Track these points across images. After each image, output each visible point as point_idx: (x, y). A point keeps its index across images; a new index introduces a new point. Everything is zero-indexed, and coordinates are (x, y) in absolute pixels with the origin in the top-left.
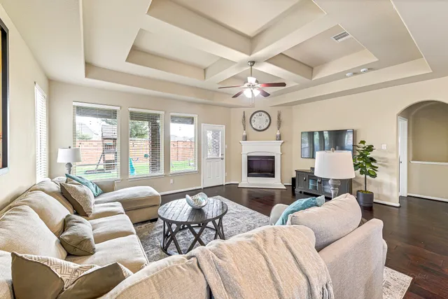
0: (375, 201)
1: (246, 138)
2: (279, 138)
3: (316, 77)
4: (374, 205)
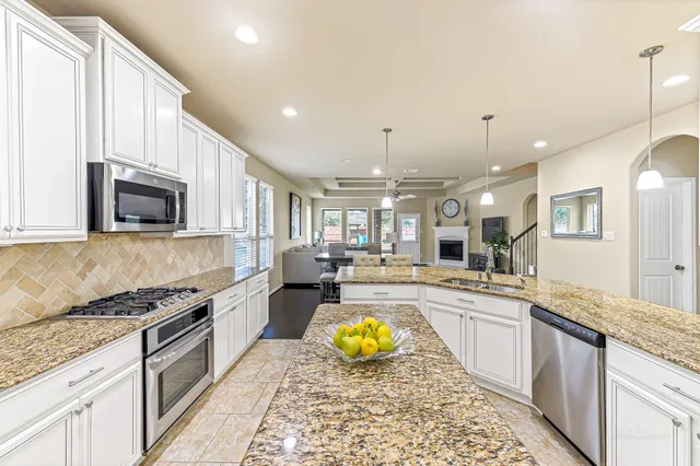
1: (438, 224)
2: (467, 224)
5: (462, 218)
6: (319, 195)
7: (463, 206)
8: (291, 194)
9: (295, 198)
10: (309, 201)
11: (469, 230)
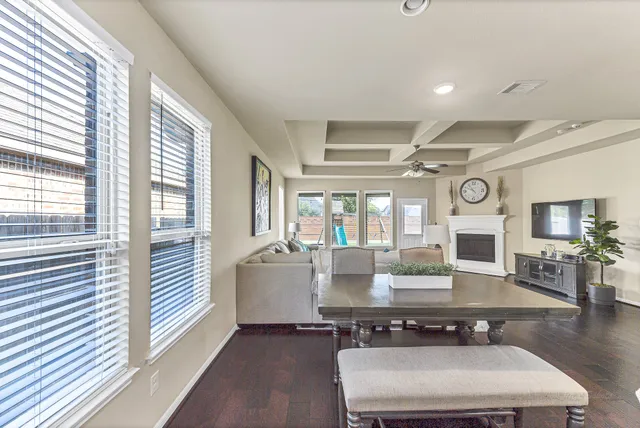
0: (617, 298)
1: (454, 212)
2: (501, 211)
3: (520, 138)
4: (616, 305)
5: (494, 202)
6: (295, 172)
7: (494, 187)
8: (254, 159)
9: (260, 169)
10: (282, 181)
11: (505, 222)
